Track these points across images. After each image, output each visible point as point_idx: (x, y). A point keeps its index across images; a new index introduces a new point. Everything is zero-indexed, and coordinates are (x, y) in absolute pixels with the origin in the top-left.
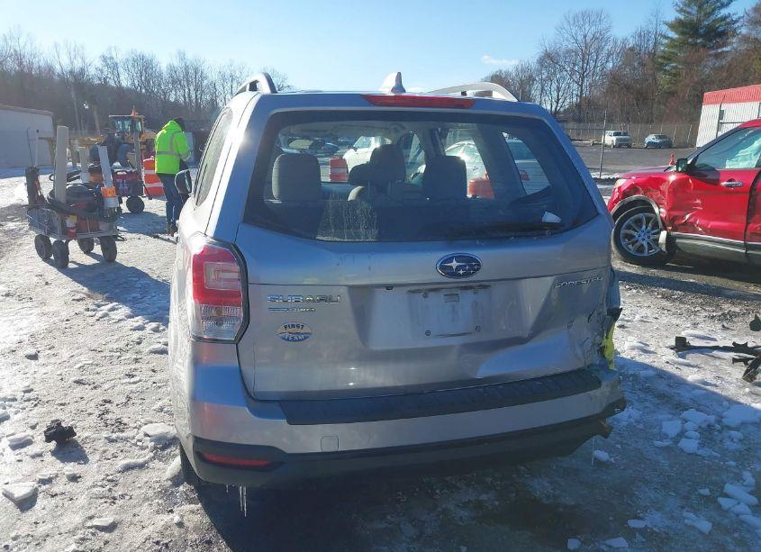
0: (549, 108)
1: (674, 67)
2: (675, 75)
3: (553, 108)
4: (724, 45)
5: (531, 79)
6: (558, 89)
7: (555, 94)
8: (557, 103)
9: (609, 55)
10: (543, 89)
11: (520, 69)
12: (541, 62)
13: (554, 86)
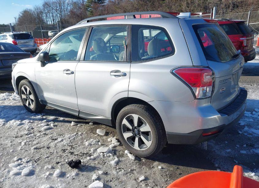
0: (51, 23)
1: (91, 10)
2: (92, 12)
3: (53, 23)
4: (104, 3)
5: (41, 12)
6: (53, 16)
7: (52, 18)
8: (54, 21)
9: (68, 4)
10: (46, 16)
11: (36, 8)
12: (44, 6)
13: (51, 15)
